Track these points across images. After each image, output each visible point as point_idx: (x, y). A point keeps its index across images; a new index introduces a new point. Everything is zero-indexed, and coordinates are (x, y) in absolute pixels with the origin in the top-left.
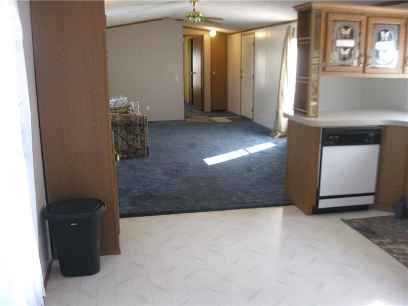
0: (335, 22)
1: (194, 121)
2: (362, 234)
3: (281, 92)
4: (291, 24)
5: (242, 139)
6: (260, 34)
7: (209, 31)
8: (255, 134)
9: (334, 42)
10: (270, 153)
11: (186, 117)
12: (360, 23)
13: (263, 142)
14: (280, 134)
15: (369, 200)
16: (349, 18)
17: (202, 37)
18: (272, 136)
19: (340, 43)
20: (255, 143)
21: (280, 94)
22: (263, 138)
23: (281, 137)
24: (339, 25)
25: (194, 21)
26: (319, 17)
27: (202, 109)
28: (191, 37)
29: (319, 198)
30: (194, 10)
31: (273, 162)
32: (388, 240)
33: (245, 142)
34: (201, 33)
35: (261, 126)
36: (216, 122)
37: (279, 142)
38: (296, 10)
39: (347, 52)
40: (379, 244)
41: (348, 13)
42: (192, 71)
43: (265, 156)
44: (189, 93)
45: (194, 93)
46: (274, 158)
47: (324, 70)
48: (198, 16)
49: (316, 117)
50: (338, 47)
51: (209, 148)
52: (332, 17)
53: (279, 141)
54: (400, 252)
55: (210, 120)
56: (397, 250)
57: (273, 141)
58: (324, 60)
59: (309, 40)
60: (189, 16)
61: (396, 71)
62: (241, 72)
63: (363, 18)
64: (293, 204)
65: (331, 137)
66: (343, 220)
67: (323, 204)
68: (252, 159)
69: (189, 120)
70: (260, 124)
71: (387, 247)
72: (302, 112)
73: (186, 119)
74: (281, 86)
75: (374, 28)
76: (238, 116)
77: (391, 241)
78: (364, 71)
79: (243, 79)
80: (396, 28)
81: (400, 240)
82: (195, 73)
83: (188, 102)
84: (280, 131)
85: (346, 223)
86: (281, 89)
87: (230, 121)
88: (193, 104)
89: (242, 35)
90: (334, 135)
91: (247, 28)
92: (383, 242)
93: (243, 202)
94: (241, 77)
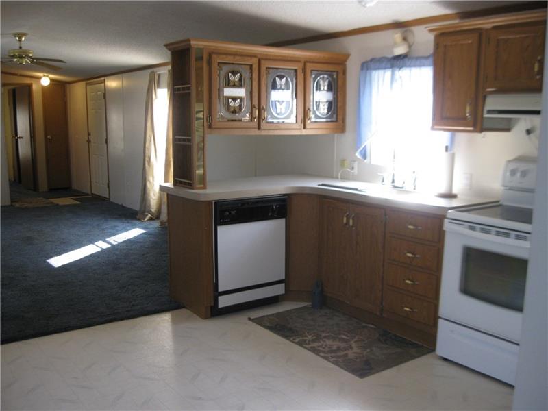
0: (221, 65)
1: (26, 205)
2: (278, 334)
3: (147, 159)
4: (155, 70)
5: (98, 225)
6: (112, 83)
7: (39, 78)
8: (116, 218)
9: (220, 91)
10: (140, 242)
11: (13, 201)
12: (251, 66)
13: (128, 228)
14: (150, 216)
15: (279, 290)
16: (237, 60)
17: (29, 87)
18: (139, 220)
19: (228, 92)
20: (117, 231)
21: (146, 163)
22: (128, 223)
23: (151, 219)
24: (225, 69)
25: (21, 64)
26: (200, 58)
27: (35, 188)
28: (12, 87)
29: (217, 294)
30: (21, 48)
31: (148, 253)
32: (310, 337)
33: (104, 229)
34: (28, 81)
35: (123, 206)
36: (58, 205)
37: (151, 226)
38: (169, 49)
39: (237, 104)
40: (300, 344)
41: (235, 54)
42: (16, 134)
43: (134, 247)
44: (14, 167)
45: (21, 166)
46: (147, 248)
47: (210, 126)
48: (27, 56)
49: (205, 188)
50: (226, 97)
51: (54, 242)
52: (216, 59)
53: (151, 224)
54: (327, 349)
55: (48, 203)
56: (324, 348)
57: (140, 225)
58: (210, 114)
59: (189, 89)
60: (14, 56)
61: (297, 126)
62: (89, 134)
63: (254, 61)
64: (184, 307)
65: (227, 213)
66: (250, 319)
67: (223, 302)
68: (117, 253)
69: (17, 205)
70: (120, 204)
71: (310, 346)
72: (185, 183)
73: (13, 204)
74: (147, 152)
75: (268, 73)
76: (87, 195)
77: (314, 337)
78: (259, 128)
79: (92, 144)
80: (293, 73)
81: (324, 334)
82: (22, 138)
83: (13, 179)
84: (150, 212)
85: (255, 322)
86: (147, 155)
87: (78, 203)
88: (20, 182)
89: (87, 84)
90: (229, 211)
91: (94, 75)
92: (305, 340)
93: (116, 311)
94: (89, 141)
